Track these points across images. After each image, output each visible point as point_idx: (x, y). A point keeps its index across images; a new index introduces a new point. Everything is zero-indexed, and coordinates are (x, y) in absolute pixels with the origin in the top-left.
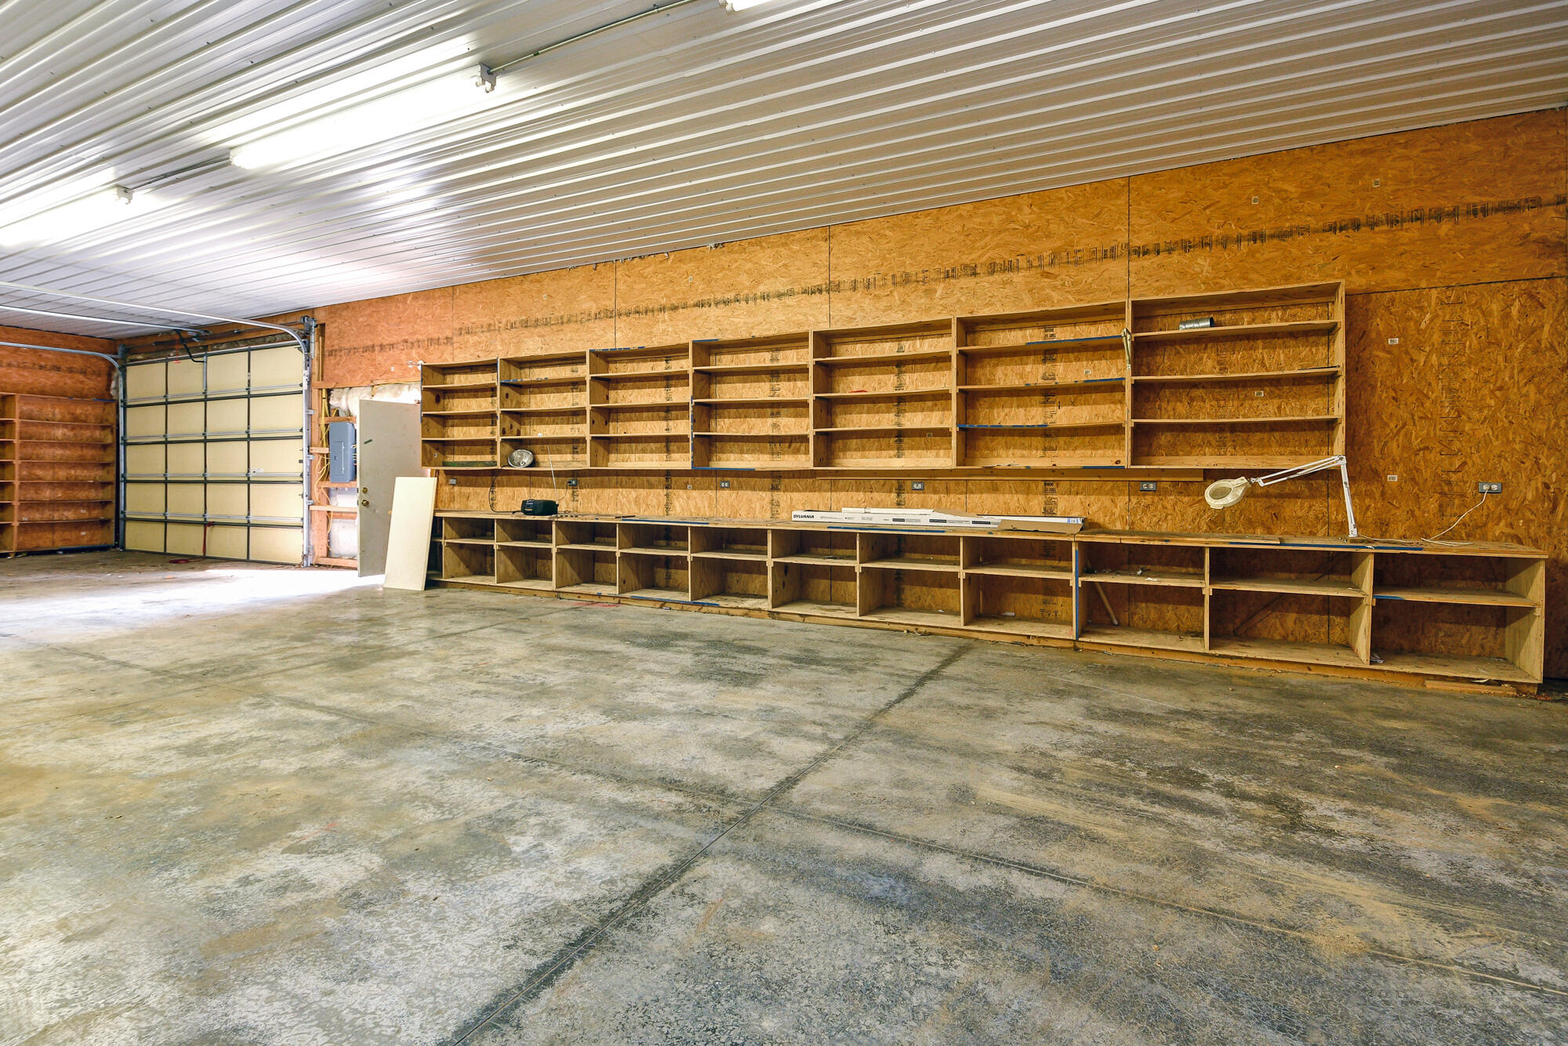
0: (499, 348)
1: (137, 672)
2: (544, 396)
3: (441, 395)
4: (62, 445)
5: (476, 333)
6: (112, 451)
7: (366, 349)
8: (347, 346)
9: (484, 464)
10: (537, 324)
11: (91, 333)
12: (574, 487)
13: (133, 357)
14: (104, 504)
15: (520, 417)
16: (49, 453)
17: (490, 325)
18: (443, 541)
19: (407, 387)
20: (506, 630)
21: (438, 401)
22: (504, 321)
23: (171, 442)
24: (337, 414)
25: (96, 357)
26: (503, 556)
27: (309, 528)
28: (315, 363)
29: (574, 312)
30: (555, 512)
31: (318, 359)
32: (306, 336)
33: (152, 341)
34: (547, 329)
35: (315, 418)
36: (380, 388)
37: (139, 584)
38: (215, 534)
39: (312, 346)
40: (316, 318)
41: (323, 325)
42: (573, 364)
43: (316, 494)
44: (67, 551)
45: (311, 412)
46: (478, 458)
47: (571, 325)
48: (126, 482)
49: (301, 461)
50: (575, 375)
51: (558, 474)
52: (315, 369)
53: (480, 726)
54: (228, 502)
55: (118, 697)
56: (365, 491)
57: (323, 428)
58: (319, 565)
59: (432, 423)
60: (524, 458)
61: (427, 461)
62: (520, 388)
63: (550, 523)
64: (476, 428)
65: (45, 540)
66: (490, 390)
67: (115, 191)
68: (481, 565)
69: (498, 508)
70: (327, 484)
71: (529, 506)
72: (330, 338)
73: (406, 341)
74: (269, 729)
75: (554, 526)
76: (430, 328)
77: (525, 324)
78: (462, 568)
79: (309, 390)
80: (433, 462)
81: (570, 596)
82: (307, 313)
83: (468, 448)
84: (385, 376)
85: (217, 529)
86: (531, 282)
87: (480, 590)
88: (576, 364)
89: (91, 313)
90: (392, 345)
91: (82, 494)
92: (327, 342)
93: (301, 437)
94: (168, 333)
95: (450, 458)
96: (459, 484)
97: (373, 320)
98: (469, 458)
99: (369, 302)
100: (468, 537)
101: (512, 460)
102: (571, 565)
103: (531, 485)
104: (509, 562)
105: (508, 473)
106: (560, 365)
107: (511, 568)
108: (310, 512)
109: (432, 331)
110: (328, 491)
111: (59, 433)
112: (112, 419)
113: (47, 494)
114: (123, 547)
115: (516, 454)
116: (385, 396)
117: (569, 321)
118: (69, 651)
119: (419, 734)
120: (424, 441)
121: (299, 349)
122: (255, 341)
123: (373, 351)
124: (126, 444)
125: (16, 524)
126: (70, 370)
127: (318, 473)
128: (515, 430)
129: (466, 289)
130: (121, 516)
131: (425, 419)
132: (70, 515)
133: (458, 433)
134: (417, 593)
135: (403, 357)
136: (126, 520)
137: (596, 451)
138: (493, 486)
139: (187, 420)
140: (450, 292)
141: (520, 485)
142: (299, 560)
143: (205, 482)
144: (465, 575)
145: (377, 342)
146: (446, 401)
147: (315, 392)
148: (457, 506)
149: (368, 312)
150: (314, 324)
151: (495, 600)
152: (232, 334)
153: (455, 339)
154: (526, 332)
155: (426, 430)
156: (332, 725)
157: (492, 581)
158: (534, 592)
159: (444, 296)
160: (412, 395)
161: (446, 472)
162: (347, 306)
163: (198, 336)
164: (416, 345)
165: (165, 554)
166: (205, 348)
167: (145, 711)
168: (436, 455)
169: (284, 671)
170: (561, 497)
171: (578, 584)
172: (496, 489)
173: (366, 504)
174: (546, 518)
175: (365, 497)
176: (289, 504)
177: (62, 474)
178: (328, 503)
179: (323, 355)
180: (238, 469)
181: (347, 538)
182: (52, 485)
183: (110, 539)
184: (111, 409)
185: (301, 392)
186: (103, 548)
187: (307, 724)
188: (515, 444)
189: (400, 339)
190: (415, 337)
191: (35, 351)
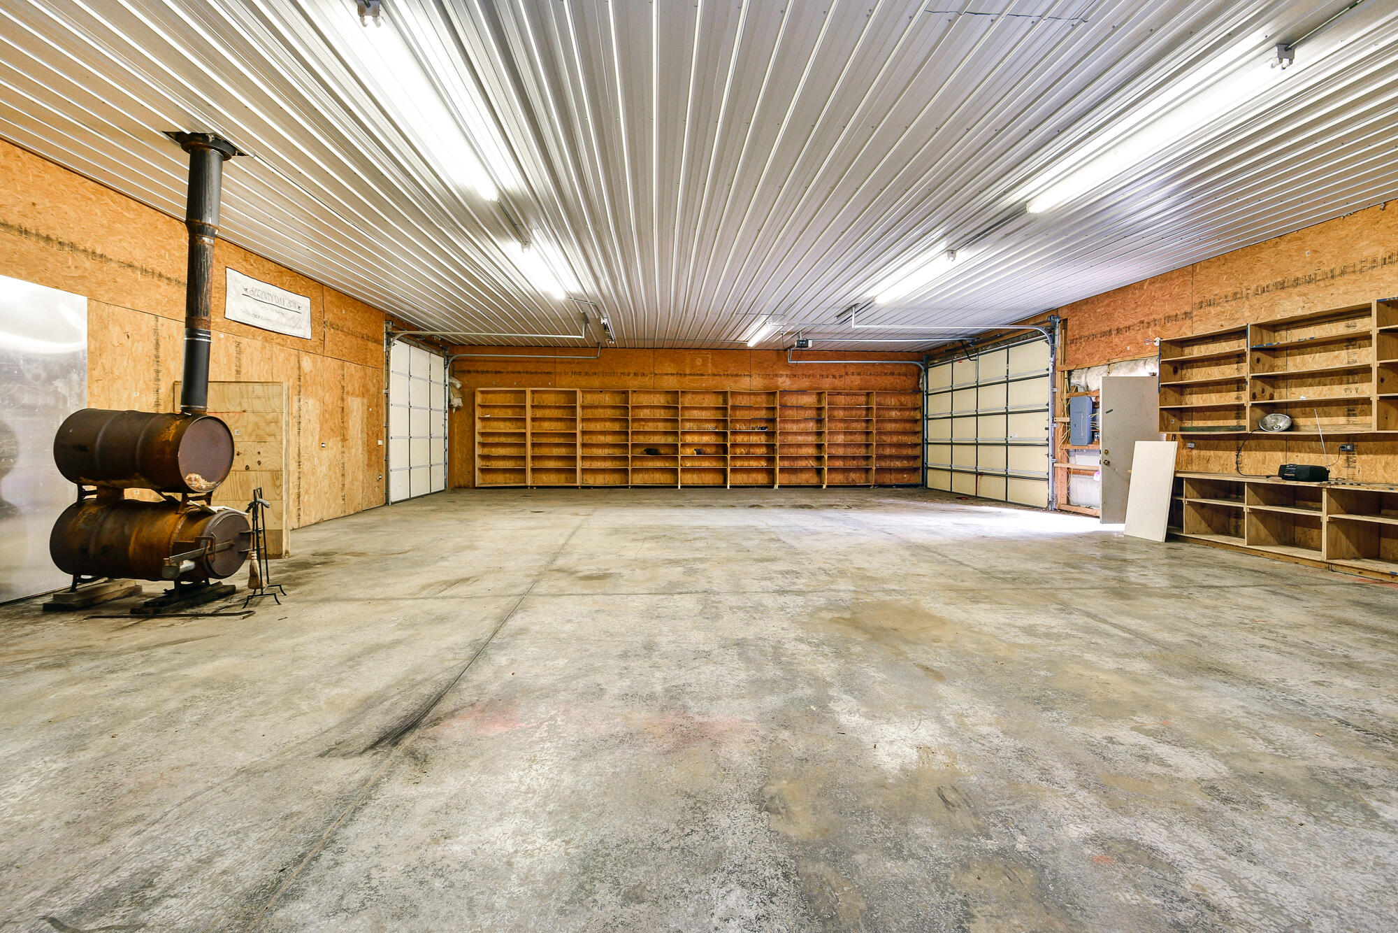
0: (1247, 314)
1: (970, 569)
2: (1307, 357)
3: (1179, 366)
4: (895, 421)
5: (1219, 304)
6: (920, 424)
7: (1104, 334)
8: (1087, 334)
9: (1228, 428)
10: (1296, 282)
11: (909, 350)
12: (1348, 452)
13: (932, 362)
14: (915, 458)
15: (1274, 381)
16: (890, 427)
17: (1236, 294)
18: (1183, 499)
19: (1142, 362)
20: (1274, 593)
21: (1175, 372)
22: (1253, 287)
23: (955, 417)
24: (1077, 390)
25: (912, 364)
26: (1254, 519)
27: (1053, 481)
28: (1059, 351)
29: (1350, 262)
30: (1326, 479)
31: (1061, 348)
32: (1051, 331)
33: (943, 350)
34: (1312, 286)
35: (1058, 395)
36: (1116, 365)
37: (943, 511)
38: (984, 480)
39: (1056, 338)
40: (1060, 315)
41: (1066, 320)
42: (1348, 319)
43: (1059, 453)
44: (898, 486)
45: (1055, 390)
46: (1221, 423)
47: (1346, 277)
48: (928, 444)
49: (1047, 429)
50: (1351, 331)
51: (1327, 438)
52: (1059, 355)
53: (1284, 680)
54: (992, 459)
55: (966, 583)
56: (1107, 452)
57: (1065, 402)
58: (1061, 511)
59: (1170, 393)
60: (1280, 423)
61: (1164, 427)
62: (1274, 351)
63: (1319, 490)
64: (1218, 395)
65: (888, 479)
66: (1239, 357)
67: (946, 254)
68: (1224, 526)
69: (1245, 471)
70: (1068, 447)
71: (1289, 471)
72: (1071, 330)
73: (1142, 322)
74: (1078, 630)
75: (1325, 494)
76: (1167, 307)
77: (1282, 286)
78: (1204, 526)
79: (1054, 373)
80: (1170, 428)
81: (1346, 570)
82: (1053, 312)
83: (1208, 413)
84: (1121, 355)
85: (984, 477)
86: (1289, 241)
87: (1226, 549)
88: (1354, 318)
89: (903, 336)
90: (1129, 328)
91: (905, 452)
92: (1069, 333)
93: (1048, 410)
94: (953, 343)
95: (1188, 424)
96: (1198, 447)
97: (1110, 309)
98: (1210, 423)
99: (1107, 295)
100: (1210, 498)
101: (1264, 424)
102: (1348, 537)
103: (1289, 449)
104: (1261, 526)
105: (1258, 437)
106: (1329, 322)
107: (1263, 532)
108: (1054, 468)
109: (1169, 309)
110: (1068, 451)
111: (893, 414)
112: (920, 404)
113: (888, 451)
114: (926, 486)
115: (1270, 419)
116: (1122, 372)
117: (1343, 273)
118: (927, 549)
119: (1218, 671)
120: (1161, 409)
121: (1047, 342)
122: (1012, 340)
123: (1111, 334)
124: (928, 419)
125: (874, 468)
126: (899, 374)
127: (1060, 438)
128: (1267, 394)
129: (1208, 264)
130: (925, 466)
131: (1163, 389)
132: (898, 464)
133: (1196, 400)
134: (1159, 544)
135: (1139, 337)
136: (928, 468)
137: (1386, 412)
138: (1239, 450)
139: (965, 402)
140: (1189, 271)
141: (1273, 449)
142: (1045, 505)
143: (977, 444)
144: (1206, 533)
145: (1114, 327)
146: (1184, 372)
147: (1058, 374)
148: (1195, 468)
149: (1106, 302)
150: (1058, 320)
151: (1247, 561)
152: (996, 337)
153: (1195, 313)
154: (1282, 294)
155: (1163, 398)
156: (1130, 641)
157: (1243, 543)
158: (1297, 560)
159: (1183, 276)
160: (1149, 368)
161: (1183, 436)
162: (1086, 301)
163: (973, 343)
164: (1152, 324)
165: (951, 492)
166: (977, 350)
167: (986, 597)
168: (1173, 421)
169: (1071, 589)
170: (1334, 463)
171: (1356, 558)
172: (1242, 453)
173: (1107, 463)
174: (1314, 484)
175: (1107, 458)
176: (1038, 461)
177: (895, 439)
178: (1068, 462)
179: (1065, 344)
180: (1000, 436)
181: (1089, 491)
182: (892, 445)
183: (919, 481)
184: (919, 397)
185: (1048, 375)
186: (915, 486)
187: (1107, 634)
188: (1268, 408)
189: (1136, 321)
190: (1151, 318)
191: (882, 364)
